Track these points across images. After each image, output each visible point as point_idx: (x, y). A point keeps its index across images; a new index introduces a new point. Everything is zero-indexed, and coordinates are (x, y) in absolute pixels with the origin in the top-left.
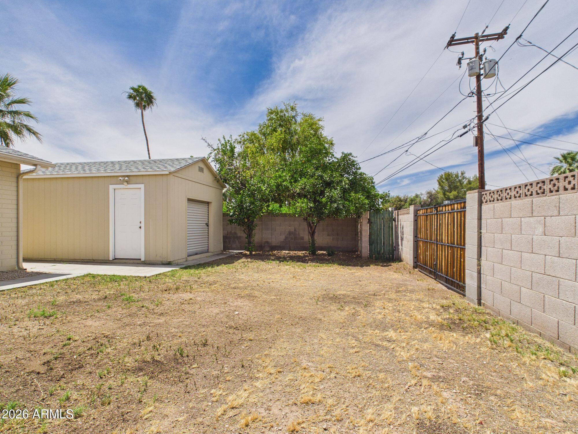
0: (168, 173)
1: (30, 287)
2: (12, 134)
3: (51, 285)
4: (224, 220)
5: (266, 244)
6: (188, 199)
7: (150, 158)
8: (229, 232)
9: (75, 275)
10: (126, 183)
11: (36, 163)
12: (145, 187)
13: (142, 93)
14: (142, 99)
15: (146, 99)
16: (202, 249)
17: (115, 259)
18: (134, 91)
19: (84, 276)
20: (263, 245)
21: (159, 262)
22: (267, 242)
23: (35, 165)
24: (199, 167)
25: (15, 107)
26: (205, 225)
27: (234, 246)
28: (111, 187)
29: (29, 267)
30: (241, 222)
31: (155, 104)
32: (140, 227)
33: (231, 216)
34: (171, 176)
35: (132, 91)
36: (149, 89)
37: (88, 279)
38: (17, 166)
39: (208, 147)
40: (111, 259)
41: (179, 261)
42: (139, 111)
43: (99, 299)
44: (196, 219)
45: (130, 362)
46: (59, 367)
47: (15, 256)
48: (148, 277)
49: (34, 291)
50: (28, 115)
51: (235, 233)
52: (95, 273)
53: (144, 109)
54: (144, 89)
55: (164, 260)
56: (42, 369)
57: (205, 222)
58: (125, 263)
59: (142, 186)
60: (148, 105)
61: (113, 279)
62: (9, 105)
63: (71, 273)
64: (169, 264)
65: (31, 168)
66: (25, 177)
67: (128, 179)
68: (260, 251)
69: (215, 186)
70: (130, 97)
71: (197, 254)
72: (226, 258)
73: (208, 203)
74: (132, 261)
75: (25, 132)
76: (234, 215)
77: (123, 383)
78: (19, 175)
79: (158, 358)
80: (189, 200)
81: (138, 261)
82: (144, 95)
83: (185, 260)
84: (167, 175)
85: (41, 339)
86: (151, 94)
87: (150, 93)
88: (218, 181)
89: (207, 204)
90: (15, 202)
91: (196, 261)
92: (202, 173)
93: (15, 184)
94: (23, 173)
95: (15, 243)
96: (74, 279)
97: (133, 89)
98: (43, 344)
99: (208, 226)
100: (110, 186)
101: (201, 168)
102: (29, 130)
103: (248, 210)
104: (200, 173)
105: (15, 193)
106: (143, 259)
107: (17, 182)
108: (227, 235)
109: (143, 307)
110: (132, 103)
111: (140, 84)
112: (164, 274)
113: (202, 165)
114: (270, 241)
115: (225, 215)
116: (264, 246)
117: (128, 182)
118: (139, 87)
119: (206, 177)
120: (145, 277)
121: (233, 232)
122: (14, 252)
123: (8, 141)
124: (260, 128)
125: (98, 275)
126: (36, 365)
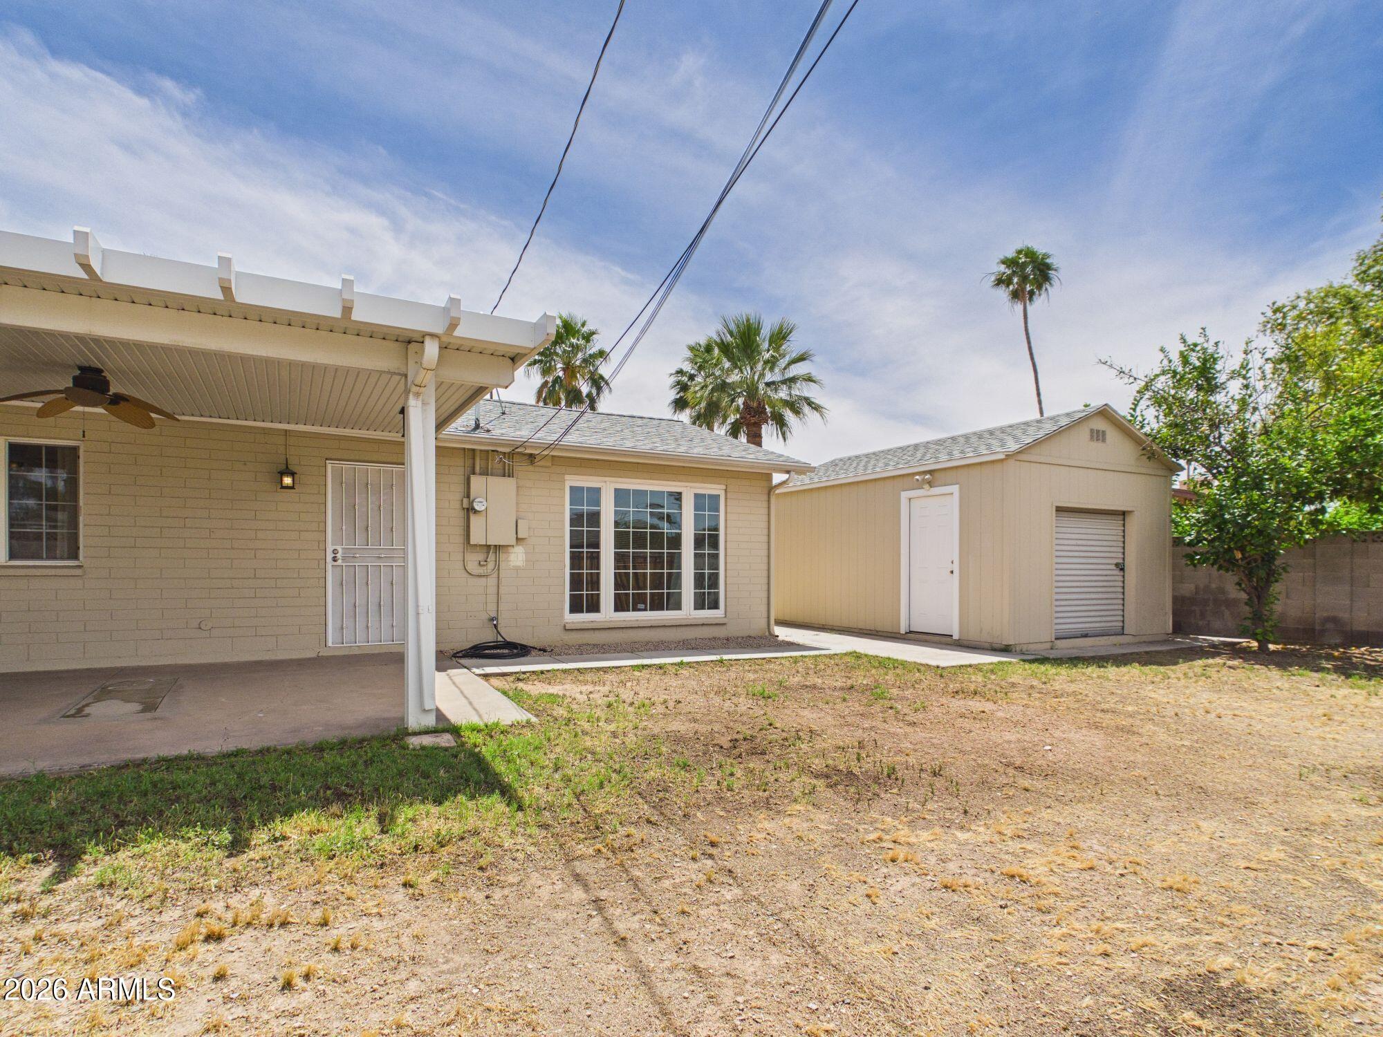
0: (1002, 456)
1: (769, 660)
2: (789, 415)
3: (795, 660)
4: (1174, 556)
5: (1330, 626)
6: (1057, 507)
7: (1042, 413)
8: (1202, 586)
9: (832, 652)
10: (927, 486)
11: (789, 468)
12: (961, 489)
13: (1024, 265)
14: (1024, 279)
15: (1034, 275)
16: (1103, 624)
17: (911, 632)
18: (1008, 267)
19: (846, 654)
20: (1317, 627)
21: (987, 645)
22: (1335, 620)
23: (788, 472)
24: (1092, 431)
25: (796, 370)
26: (1113, 567)
27: (1217, 624)
28: (905, 495)
29: (783, 633)
30: (1222, 560)
31: (1055, 282)
32: (952, 572)
33: (1190, 544)
34: (1011, 462)
35: (1002, 268)
36: (1040, 248)
37: (848, 659)
38: (769, 477)
39: (1118, 378)
40: (903, 631)
41: (1032, 647)
42: (1019, 307)
43: (842, 689)
44: (1086, 554)
45: (818, 764)
46: (744, 747)
47: (765, 615)
48: (943, 668)
49: (772, 666)
50: (809, 379)
51: (1222, 591)
52: (862, 652)
53: (1031, 299)
54: (1030, 254)
55: (996, 640)
56: (726, 745)
57: (1115, 561)
58: (926, 641)
59: (955, 489)
60: (1040, 287)
61: (884, 663)
62: (785, 369)
63: (831, 647)
64: (1005, 650)
65: (784, 477)
66: (777, 491)
67: (932, 477)
68: (1301, 644)
69: (1143, 470)
70: (1001, 282)
71: (1086, 636)
72: (1169, 652)
73: (1124, 513)
74: (937, 638)
75: (806, 409)
76: (1200, 541)
77: (793, 780)
78: (771, 489)
79: (856, 771)
80: (1060, 510)
81: (948, 639)
82: (1029, 269)
83: (1048, 645)
84: (1001, 461)
85: (745, 719)
86: (1048, 261)
87: (1043, 259)
88: (1152, 456)
89: (1121, 517)
90: (765, 532)
91: (1075, 651)
92: (1100, 444)
93: (765, 504)
94: (776, 486)
95: (765, 594)
96: (830, 657)
97: (1004, 262)
98: (744, 724)
99: (1122, 569)
100: (903, 493)
101: (1098, 431)
102: (810, 403)
103: (1242, 527)
104: (1094, 444)
105: (765, 518)
106: (956, 637)
107: (769, 498)
108: (1197, 593)
109: (891, 708)
110: (1003, 294)
111: (1019, 246)
112: (977, 668)
113: (1100, 424)
114: (1345, 616)
115: (1178, 542)
116: (1323, 632)
117: (931, 484)
118: (1019, 252)
119: (1118, 450)
120: (938, 667)
121: (1214, 586)
122: (764, 608)
123: (785, 428)
124: (1361, 264)
125: (866, 655)
126: (725, 741)
